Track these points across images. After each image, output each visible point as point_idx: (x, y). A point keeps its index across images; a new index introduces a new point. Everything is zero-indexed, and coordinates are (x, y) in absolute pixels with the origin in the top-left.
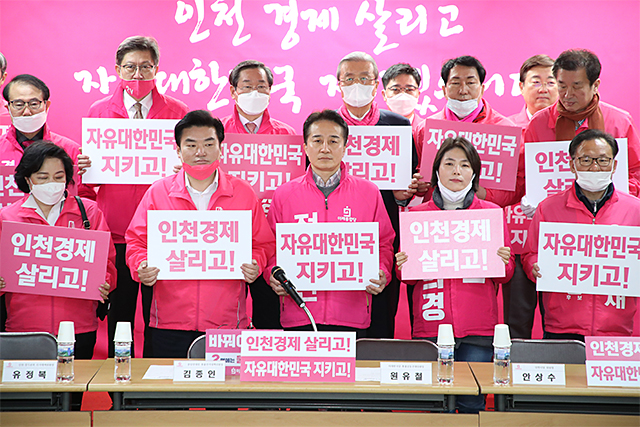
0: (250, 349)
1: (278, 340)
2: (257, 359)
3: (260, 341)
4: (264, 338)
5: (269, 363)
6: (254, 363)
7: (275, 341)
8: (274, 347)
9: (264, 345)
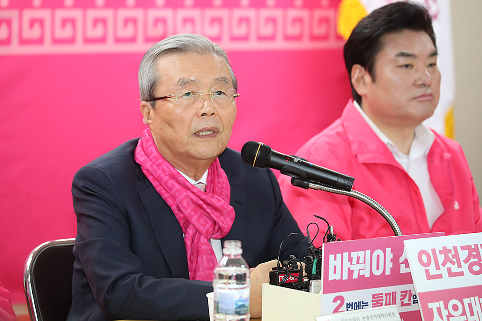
0: (429, 277)
1: (467, 252)
2: (445, 296)
3: (441, 258)
4: (445, 251)
5: (466, 301)
6: (441, 302)
7: (463, 254)
8: (465, 267)
9: (449, 265)
